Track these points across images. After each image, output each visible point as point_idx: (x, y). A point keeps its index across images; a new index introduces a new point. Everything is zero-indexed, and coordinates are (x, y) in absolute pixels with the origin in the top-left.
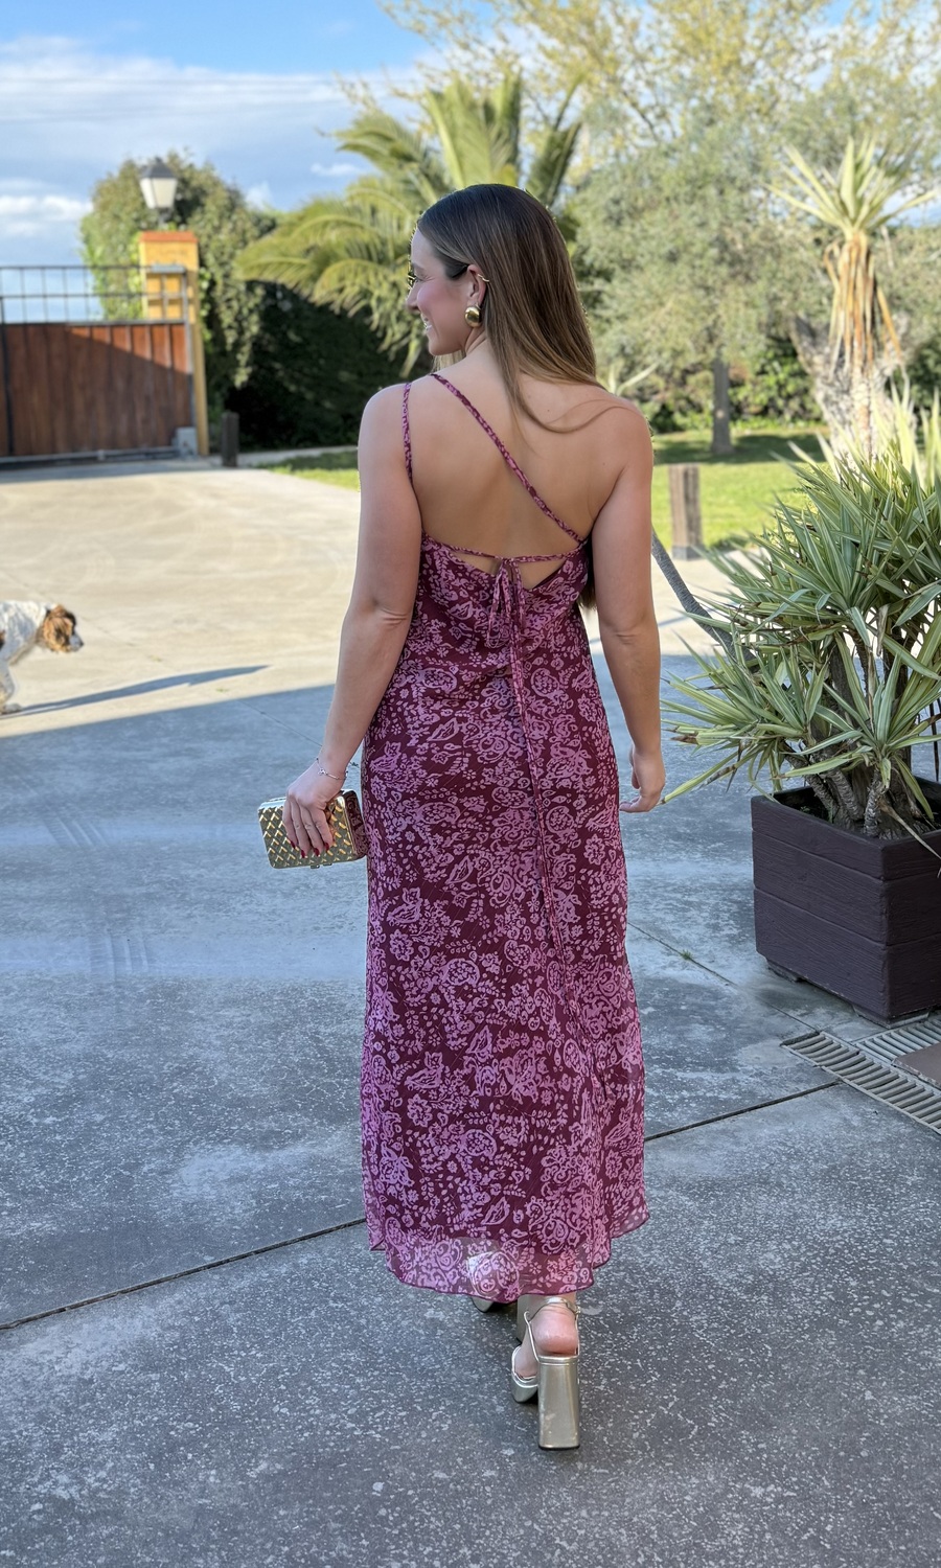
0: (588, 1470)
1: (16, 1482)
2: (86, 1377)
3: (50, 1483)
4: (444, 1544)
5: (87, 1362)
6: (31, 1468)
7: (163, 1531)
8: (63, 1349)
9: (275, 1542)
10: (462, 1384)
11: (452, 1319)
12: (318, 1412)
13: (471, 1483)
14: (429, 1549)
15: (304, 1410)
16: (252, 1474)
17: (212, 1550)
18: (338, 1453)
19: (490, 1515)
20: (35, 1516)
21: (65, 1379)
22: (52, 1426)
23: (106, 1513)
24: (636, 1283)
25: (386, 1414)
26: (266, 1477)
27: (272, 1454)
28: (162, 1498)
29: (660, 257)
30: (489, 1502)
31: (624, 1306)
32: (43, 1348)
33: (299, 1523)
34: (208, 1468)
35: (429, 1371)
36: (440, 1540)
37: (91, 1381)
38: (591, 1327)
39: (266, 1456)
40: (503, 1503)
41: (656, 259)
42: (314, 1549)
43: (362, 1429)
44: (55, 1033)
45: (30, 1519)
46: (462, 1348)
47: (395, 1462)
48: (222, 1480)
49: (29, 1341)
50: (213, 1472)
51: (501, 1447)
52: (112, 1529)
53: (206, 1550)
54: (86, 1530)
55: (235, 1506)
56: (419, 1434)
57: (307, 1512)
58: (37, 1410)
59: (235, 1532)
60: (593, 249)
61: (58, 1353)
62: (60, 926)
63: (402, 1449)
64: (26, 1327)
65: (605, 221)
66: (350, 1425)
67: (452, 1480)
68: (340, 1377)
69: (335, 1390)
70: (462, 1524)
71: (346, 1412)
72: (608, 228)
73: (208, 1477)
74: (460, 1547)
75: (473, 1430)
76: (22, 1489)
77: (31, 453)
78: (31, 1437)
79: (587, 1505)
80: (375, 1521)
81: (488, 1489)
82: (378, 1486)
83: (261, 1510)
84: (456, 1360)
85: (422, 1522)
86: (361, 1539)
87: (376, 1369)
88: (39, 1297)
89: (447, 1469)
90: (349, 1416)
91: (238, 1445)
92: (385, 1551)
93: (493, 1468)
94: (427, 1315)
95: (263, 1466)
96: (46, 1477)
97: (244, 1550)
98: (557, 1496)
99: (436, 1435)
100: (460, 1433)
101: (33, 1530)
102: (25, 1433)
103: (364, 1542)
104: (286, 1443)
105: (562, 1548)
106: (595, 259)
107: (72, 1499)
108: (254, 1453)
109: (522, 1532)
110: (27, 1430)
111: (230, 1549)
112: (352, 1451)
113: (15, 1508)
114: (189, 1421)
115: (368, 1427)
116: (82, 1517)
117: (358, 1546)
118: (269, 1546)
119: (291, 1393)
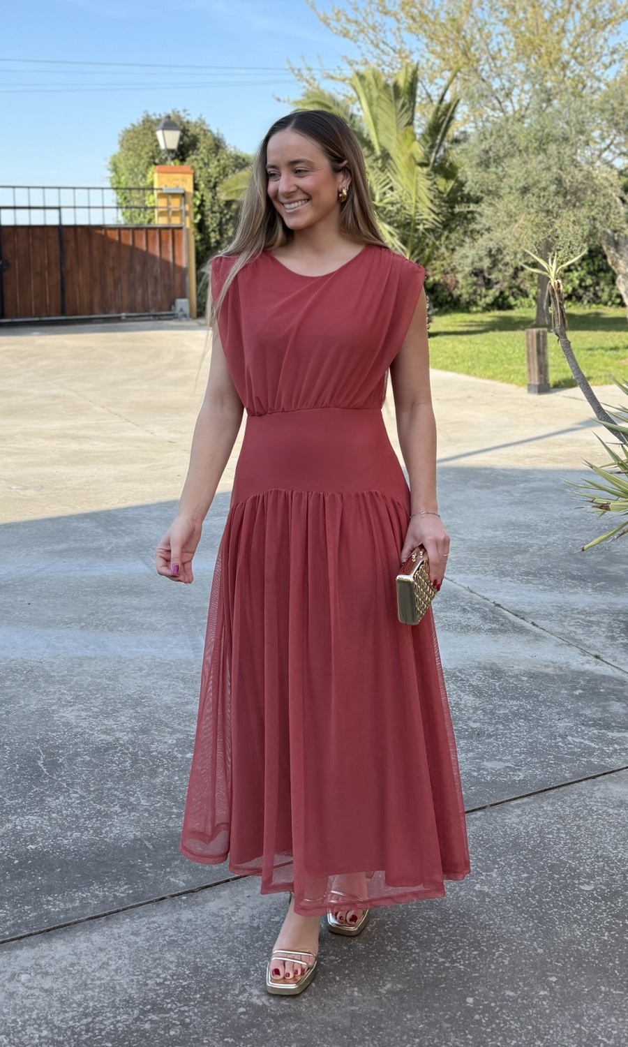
0: (609, 991)
1: (225, 993)
2: (255, 925)
3: (246, 995)
4: (524, 1038)
5: (253, 916)
6: (232, 984)
7: (330, 1027)
8: (234, 907)
9: (408, 1035)
10: (511, 934)
11: (493, 892)
12: (417, 951)
13: (533, 999)
14: (514, 1042)
15: (407, 949)
16: (383, 991)
17: (367, 1040)
18: (437, 978)
19: (550, 1020)
20: (242, 1016)
21: (242, 926)
22: (239, 957)
23: (290, 1015)
24: (613, 869)
25: (464, 952)
26: (392, 993)
27: (393, 978)
28: (325, 1006)
29: (517, 190)
30: (548, 1011)
31: (607, 885)
32: (221, 906)
33: (422, 1024)
34: (351, 986)
35: (486, 925)
36: (520, 1036)
37: (258, 928)
38: (589, 898)
39: (389, 979)
40: (557, 1012)
41: (514, 191)
42: (436, 1041)
43: (450, 962)
44: (180, 698)
45: (239, 1018)
46: (504, 910)
47: (478, 984)
48: (363, 994)
49: (210, 901)
50: (356, 989)
51: (547, 976)
52: (296, 1025)
53: (364, 1040)
54: (279, 1026)
55: (375, 1011)
56: (490, 967)
57: (425, 1016)
58: (226, 946)
59: (380, 1029)
60: (468, 183)
61: (232, 908)
62: (166, 627)
63: (480, 976)
64: (206, 891)
65: (477, 164)
66: (441, 960)
67: (519, 997)
68: (427, 928)
69: (426, 937)
70: (532, 1025)
71: (436, 951)
72: (480, 170)
73: (353, 992)
74: (535, 1040)
75: (525, 964)
76: (229, 998)
77: (76, 315)
78: (227, 964)
79: (614, 1015)
80: (473, 1023)
81: (545, 1003)
82: (470, 1000)
83: (394, 1014)
84: (503, 918)
85: (506, 1024)
86: (467, 1035)
87: (450, 923)
88: (210, 872)
89: (514, 990)
90: (439, 954)
91: (369, 971)
92: (485, 1042)
93: (545, 990)
94: (476, 888)
95: (389, 986)
96: (243, 991)
97: (389, 1040)
98: (592, 1008)
99: (501, 967)
100: (517, 966)
101: (243, 1025)
102: (222, 961)
103: (469, 1036)
104: (401, 970)
105: (605, 1043)
106: (471, 191)
107: (264, 1005)
108: (381, 977)
109: (574, 1031)
110: (223, 959)
111: (379, 1040)
112: (446, 976)
113: (227, 1011)
114: (332, 955)
115: (453, 962)
116: (274, 1017)
117: (465, 1039)
118: (405, 1038)
119: (396, 937)
